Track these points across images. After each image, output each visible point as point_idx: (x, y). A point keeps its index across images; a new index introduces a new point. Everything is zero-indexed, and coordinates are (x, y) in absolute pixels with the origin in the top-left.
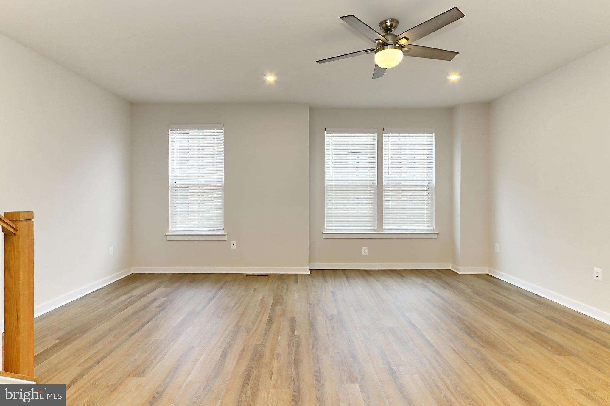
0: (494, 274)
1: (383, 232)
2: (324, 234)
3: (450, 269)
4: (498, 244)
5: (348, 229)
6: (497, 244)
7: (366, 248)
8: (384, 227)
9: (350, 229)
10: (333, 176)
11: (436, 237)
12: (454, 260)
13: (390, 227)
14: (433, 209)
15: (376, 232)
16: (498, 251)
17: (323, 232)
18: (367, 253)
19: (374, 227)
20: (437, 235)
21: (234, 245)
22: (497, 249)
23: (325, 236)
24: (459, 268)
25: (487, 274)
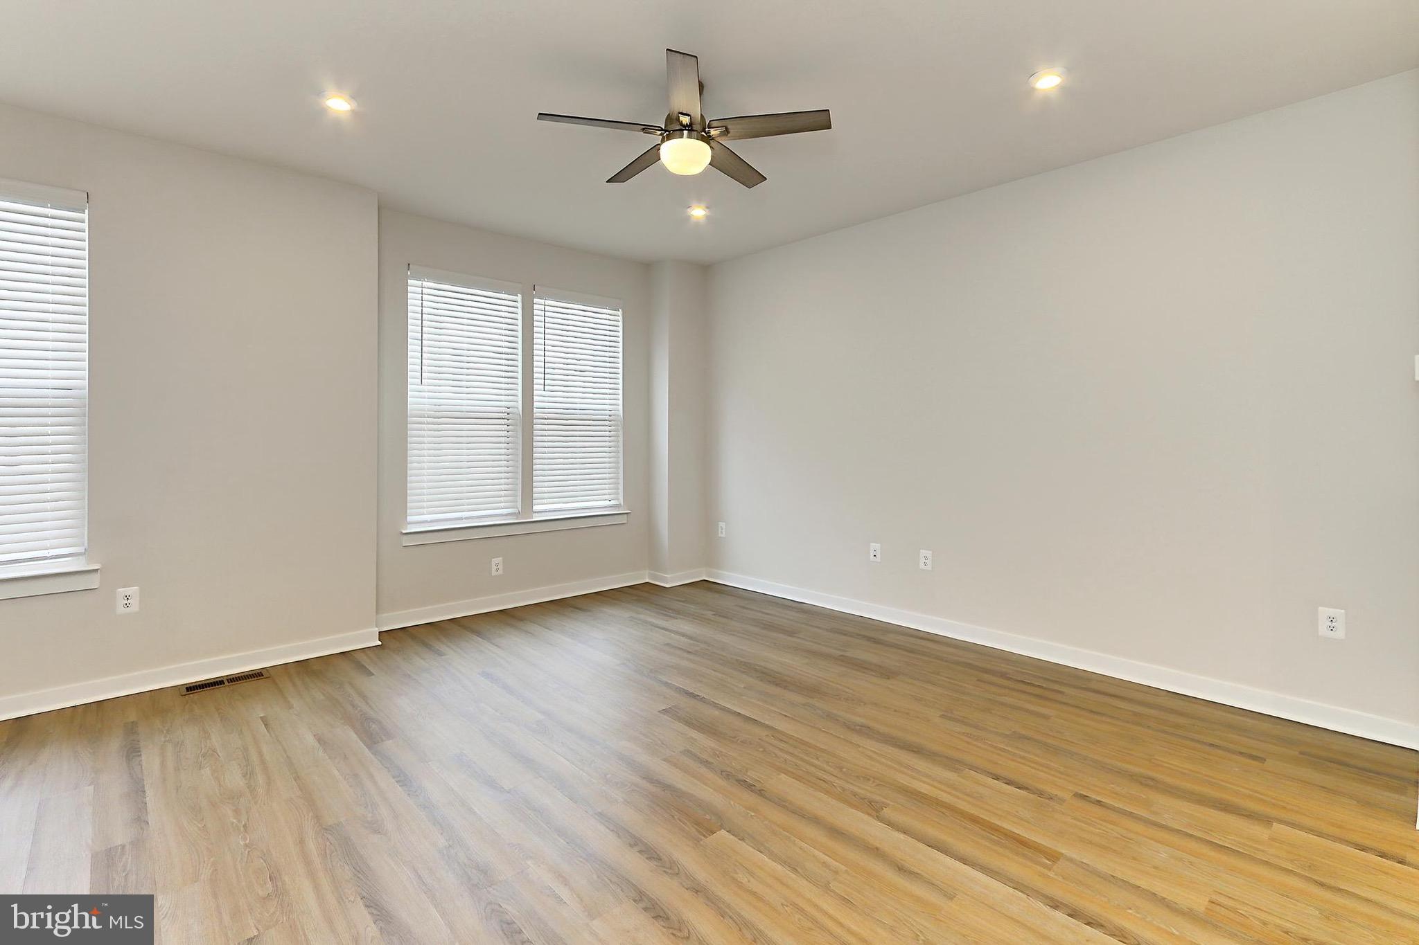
0: (716, 579)
2: (405, 537)
3: (647, 581)
4: (724, 523)
5: (461, 519)
6: (722, 524)
8: (535, 508)
9: (465, 518)
10: (426, 388)
11: (623, 519)
12: (654, 563)
13: (547, 506)
14: (618, 463)
16: (723, 535)
17: (404, 532)
18: (500, 572)
20: (626, 515)
22: (722, 532)
24: (666, 577)
25: (704, 580)
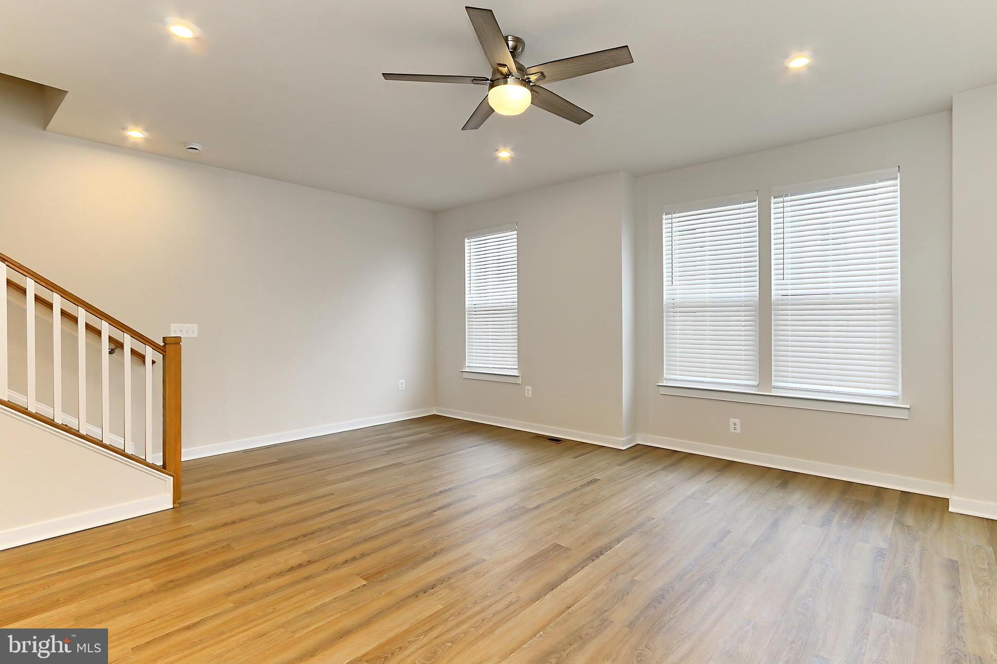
1: (771, 392)
7: (737, 421)
15: (758, 391)
19: (754, 382)
21: (529, 390)
23: (663, 391)
